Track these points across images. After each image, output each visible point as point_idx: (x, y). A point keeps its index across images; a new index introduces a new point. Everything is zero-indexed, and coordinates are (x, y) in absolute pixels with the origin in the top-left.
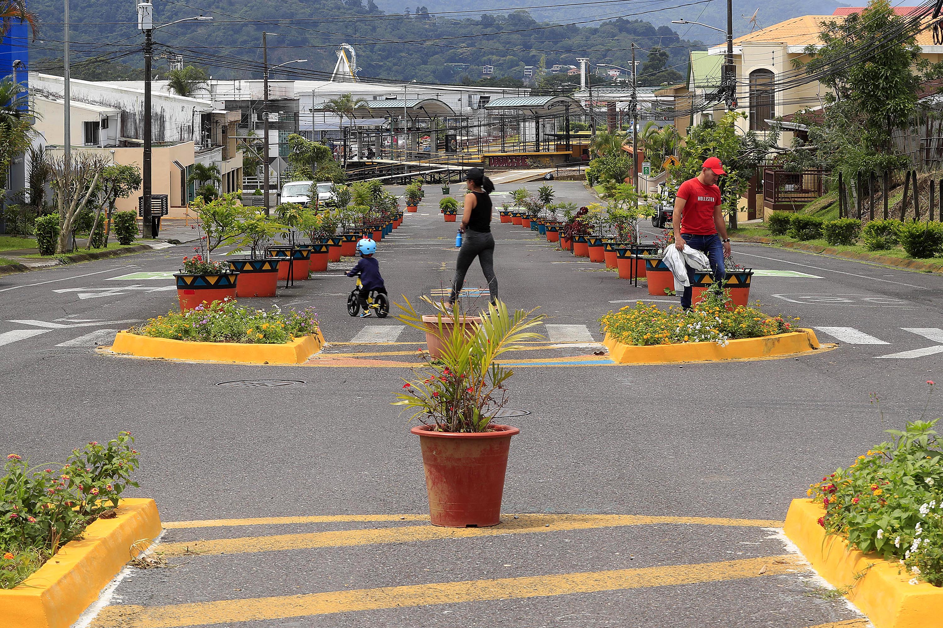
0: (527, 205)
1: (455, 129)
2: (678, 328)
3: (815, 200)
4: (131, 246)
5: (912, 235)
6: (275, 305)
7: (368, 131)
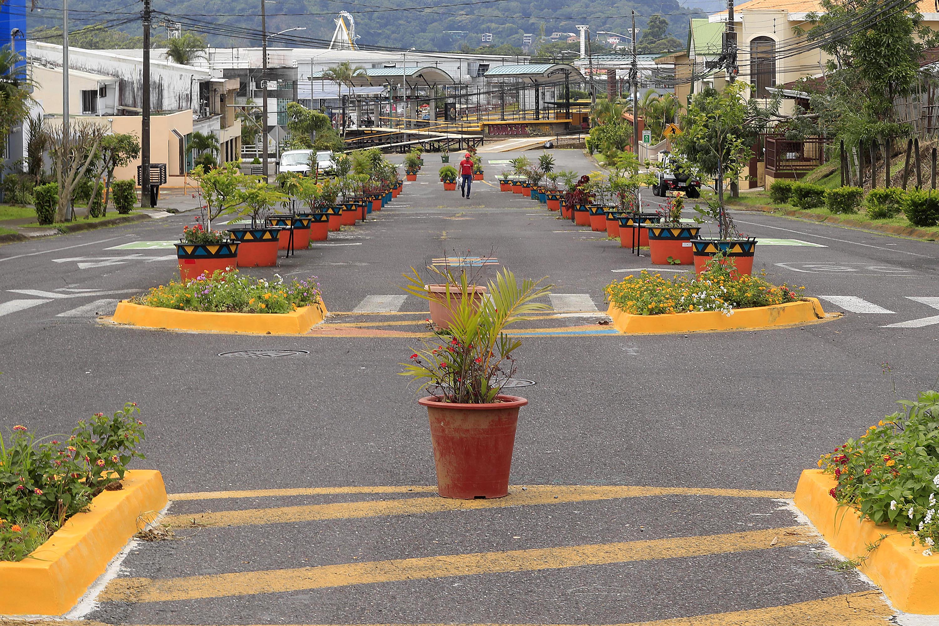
0: (528, 173)
1: (454, 97)
2: (683, 298)
3: (817, 168)
4: (130, 216)
5: (914, 203)
6: (277, 275)
7: (367, 99)
